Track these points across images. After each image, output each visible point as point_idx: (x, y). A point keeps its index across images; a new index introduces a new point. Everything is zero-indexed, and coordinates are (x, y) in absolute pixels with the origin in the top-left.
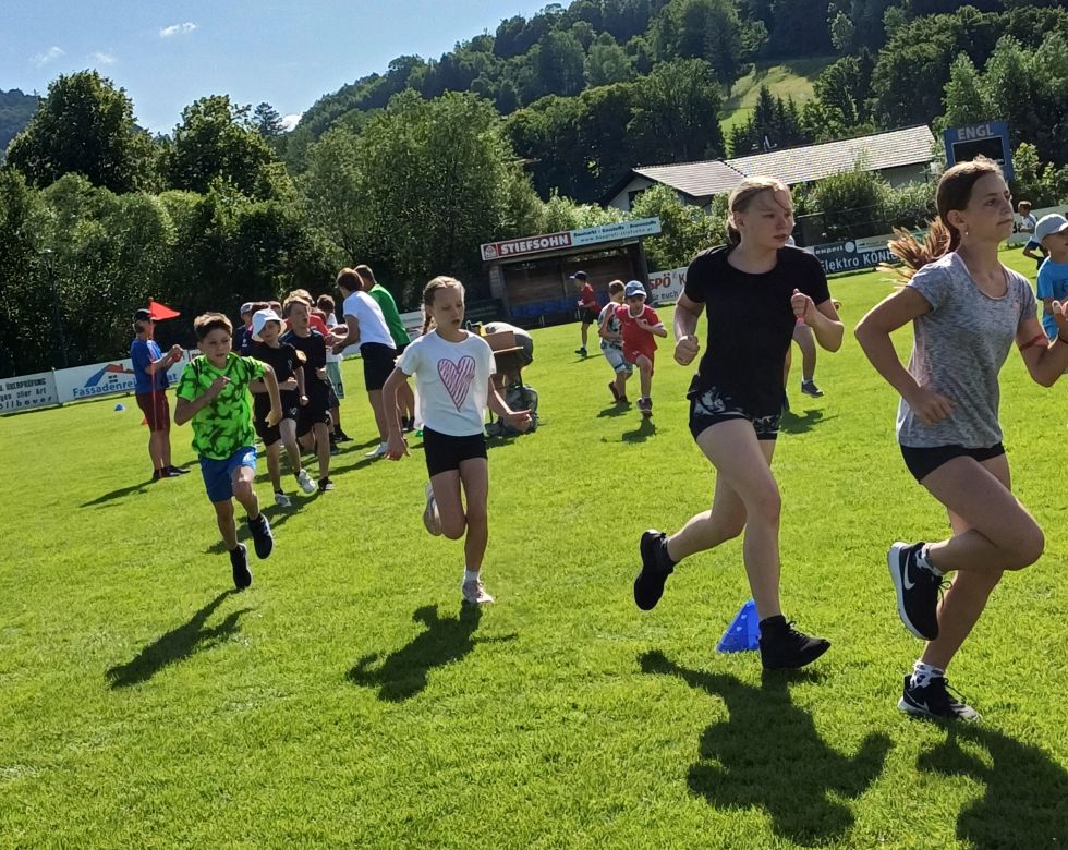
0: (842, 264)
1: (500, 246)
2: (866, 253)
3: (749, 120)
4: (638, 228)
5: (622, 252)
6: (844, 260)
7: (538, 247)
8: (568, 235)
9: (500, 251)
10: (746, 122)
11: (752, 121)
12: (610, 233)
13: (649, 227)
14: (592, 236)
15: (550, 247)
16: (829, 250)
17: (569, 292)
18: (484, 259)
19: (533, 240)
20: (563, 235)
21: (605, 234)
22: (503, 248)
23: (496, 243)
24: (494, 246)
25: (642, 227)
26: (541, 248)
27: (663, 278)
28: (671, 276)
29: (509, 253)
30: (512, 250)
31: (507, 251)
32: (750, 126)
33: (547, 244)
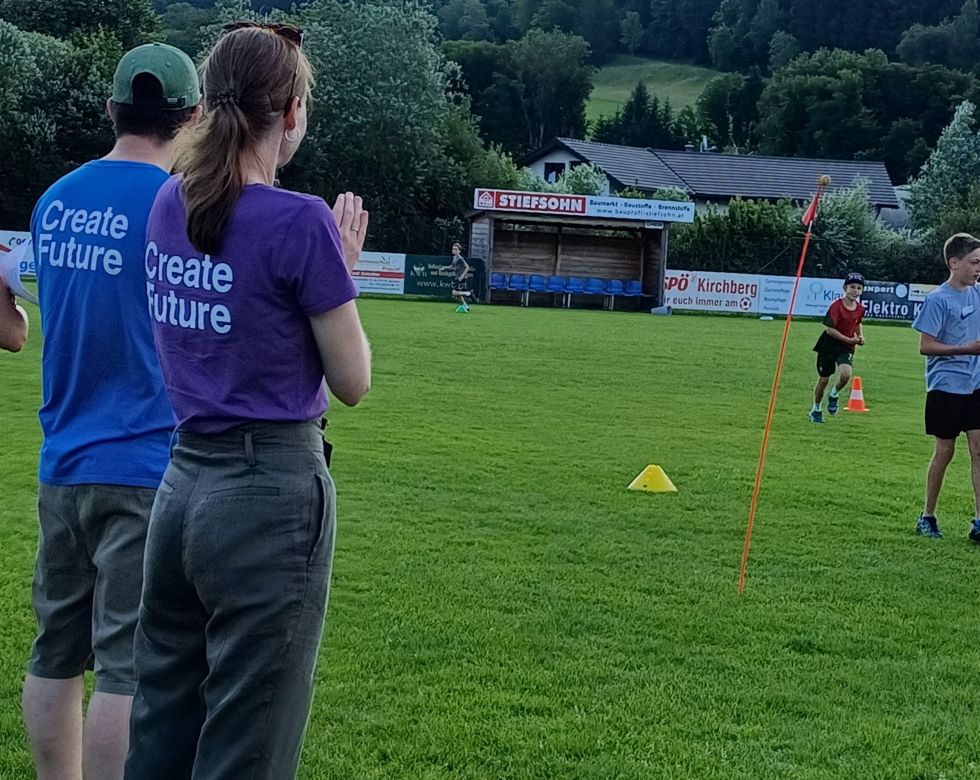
0: (889, 309)
1: (499, 194)
2: (918, 303)
3: (618, 113)
4: (668, 211)
5: (635, 236)
6: (892, 305)
7: (544, 207)
8: (584, 200)
9: (498, 201)
10: (614, 116)
11: (620, 115)
12: (635, 209)
13: (680, 212)
14: (611, 208)
15: (558, 209)
16: (877, 290)
17: (561, 270)
18: (476, 207)
19: (540, 196)
20: (577, 199)
21: (628, 209)
22: (502, 198)
23: (495, 191)
24: (492, 194)
25: (671, 212)
26: (548, 209)
27: (679, 278)
28: (689, 278)
29: (508, 206)
30: (512, 204)
31: (506, 204)
32: (617, 119)
33: (555, 207)
